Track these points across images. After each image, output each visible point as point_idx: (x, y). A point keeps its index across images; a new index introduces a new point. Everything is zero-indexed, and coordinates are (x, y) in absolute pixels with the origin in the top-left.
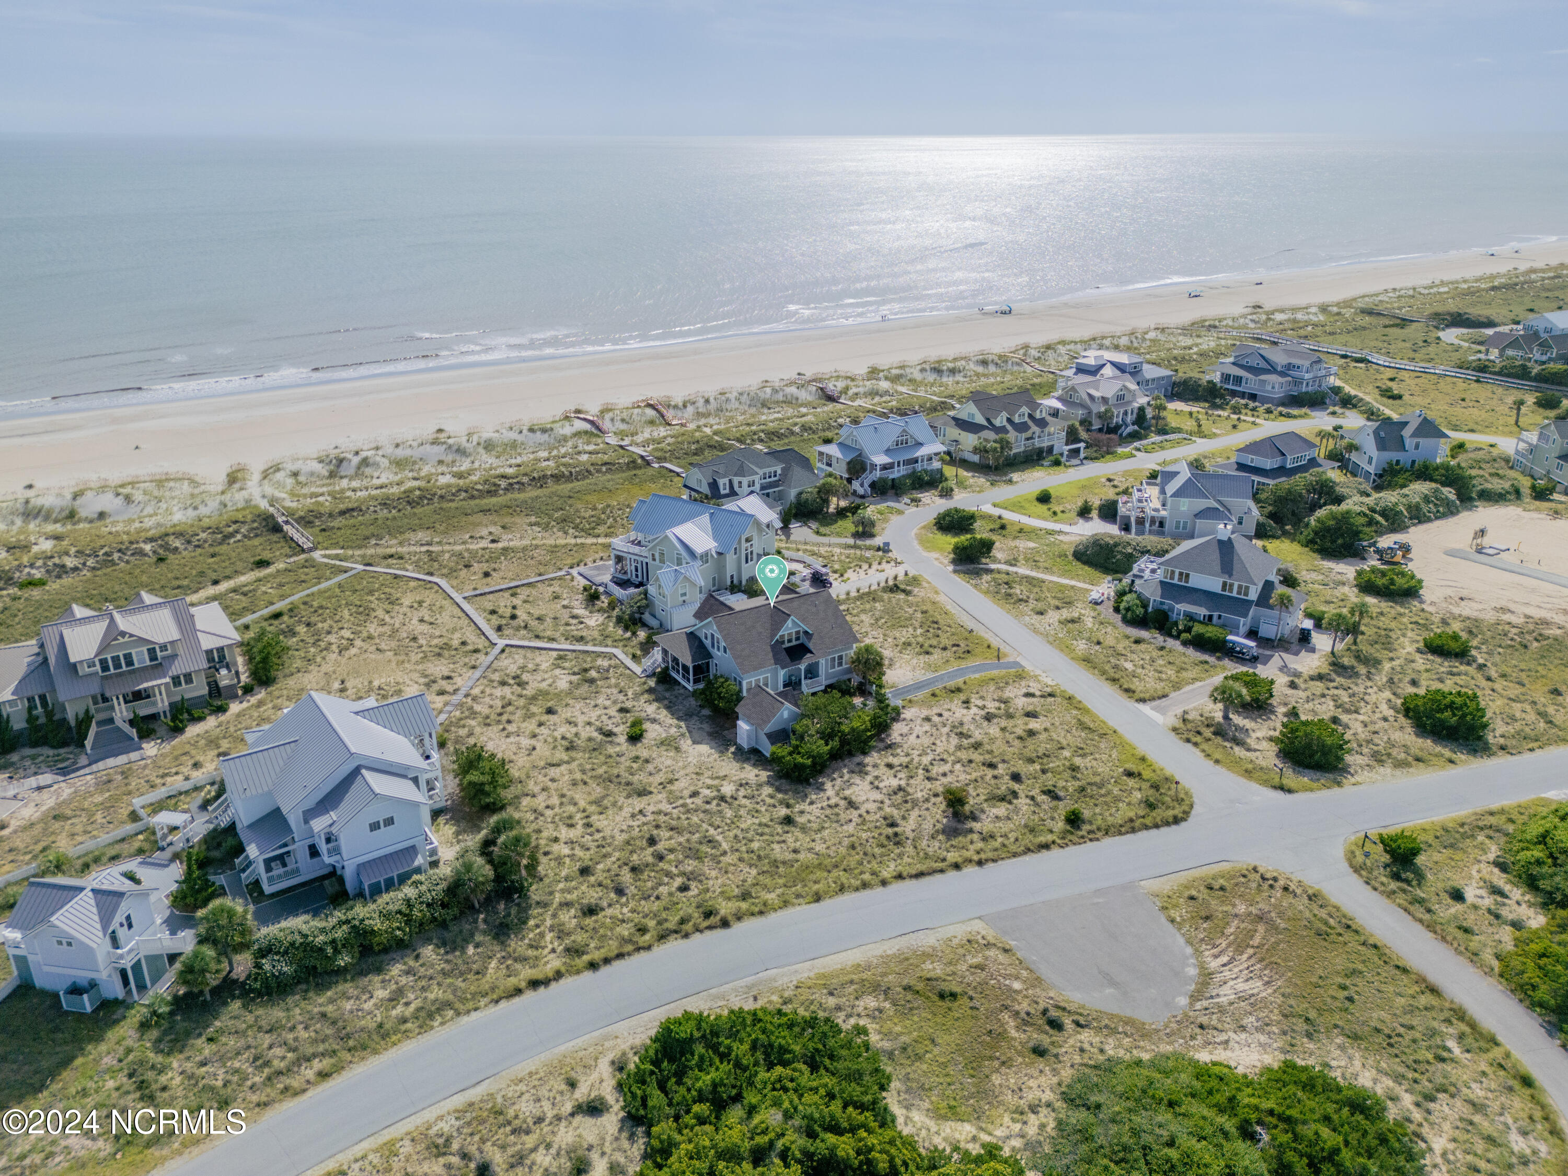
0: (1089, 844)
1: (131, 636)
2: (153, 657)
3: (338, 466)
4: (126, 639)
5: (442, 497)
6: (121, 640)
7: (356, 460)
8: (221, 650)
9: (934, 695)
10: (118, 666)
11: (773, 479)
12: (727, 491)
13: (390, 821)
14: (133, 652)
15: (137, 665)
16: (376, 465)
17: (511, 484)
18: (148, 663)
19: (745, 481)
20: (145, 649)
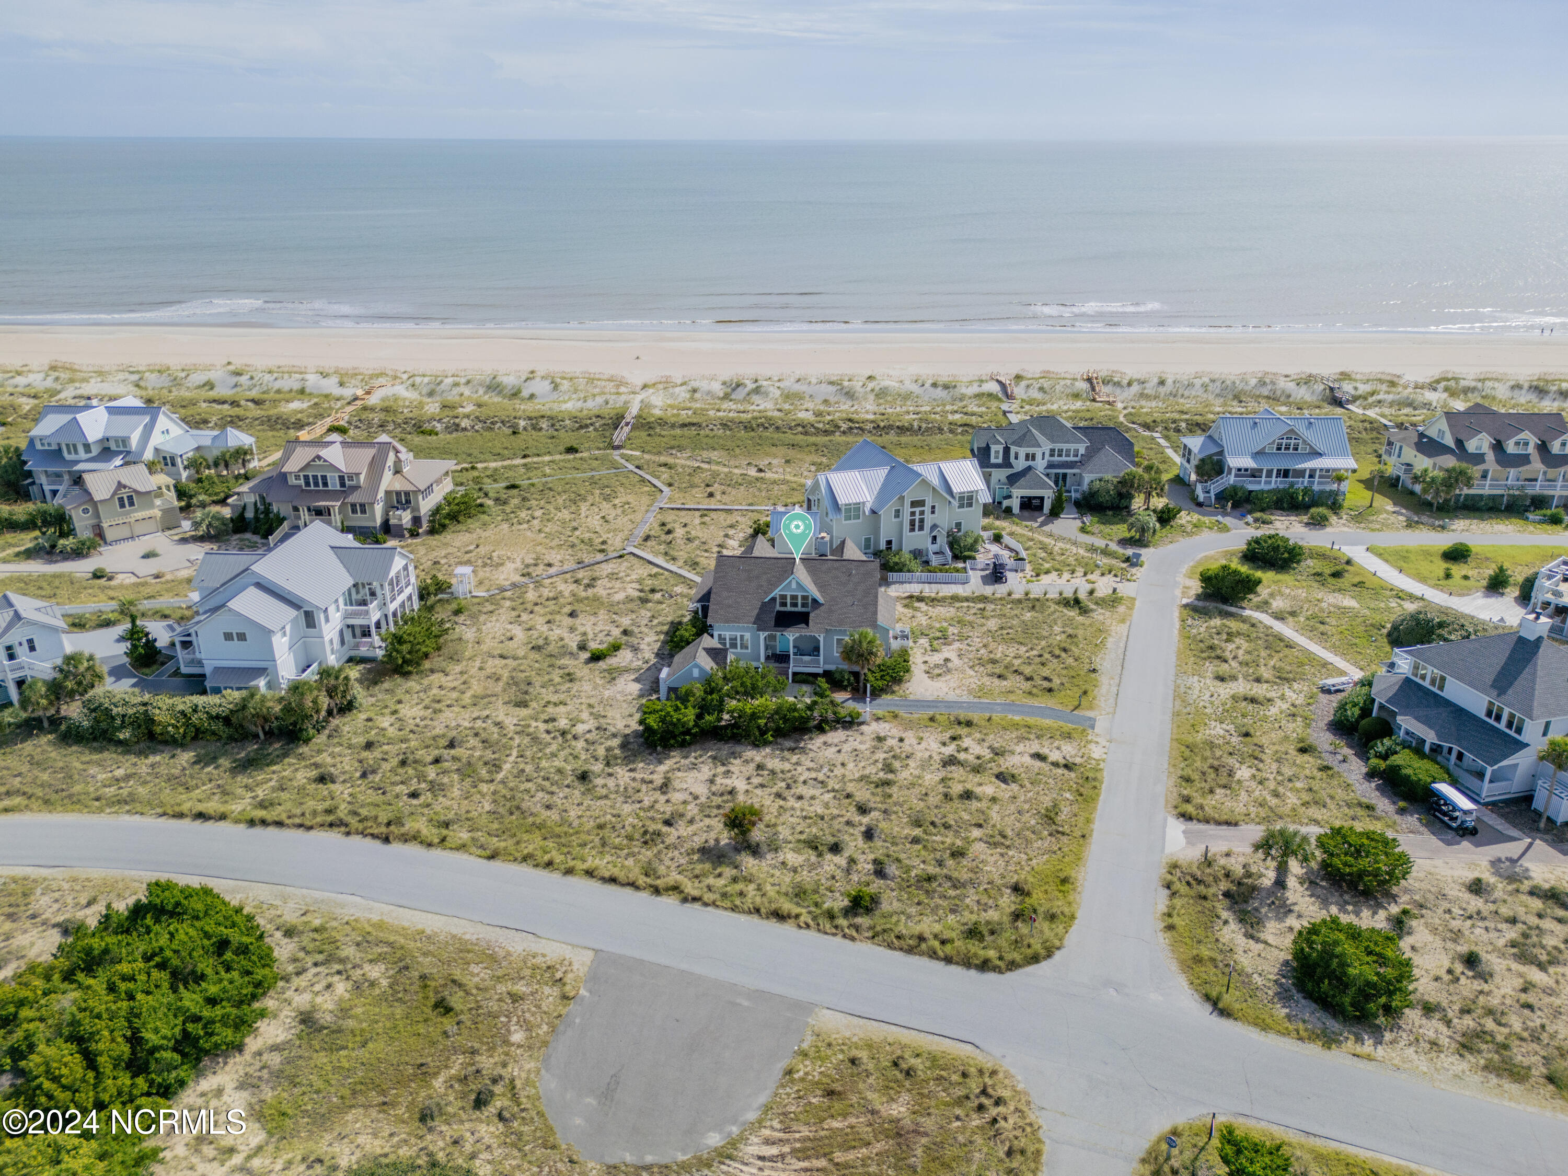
0: (838, 939)
1: (325, 461)
2: (343, 484)
3: (734, 390)
4: (321, 463)
5: (777, 428)
6: (318, 463)
7: (751, 386)
8: (407, 494)
9: (932, 719)
10: (316, 484)
11: (1072, 459)
12: (1000, 461)
13: (242, 637)
14: (328, 475)
15: (330, 488)
16: (766, 394)
17: (851, 428)
18: (338, 488)
19: (1022, 452)
20: (337, 475)
